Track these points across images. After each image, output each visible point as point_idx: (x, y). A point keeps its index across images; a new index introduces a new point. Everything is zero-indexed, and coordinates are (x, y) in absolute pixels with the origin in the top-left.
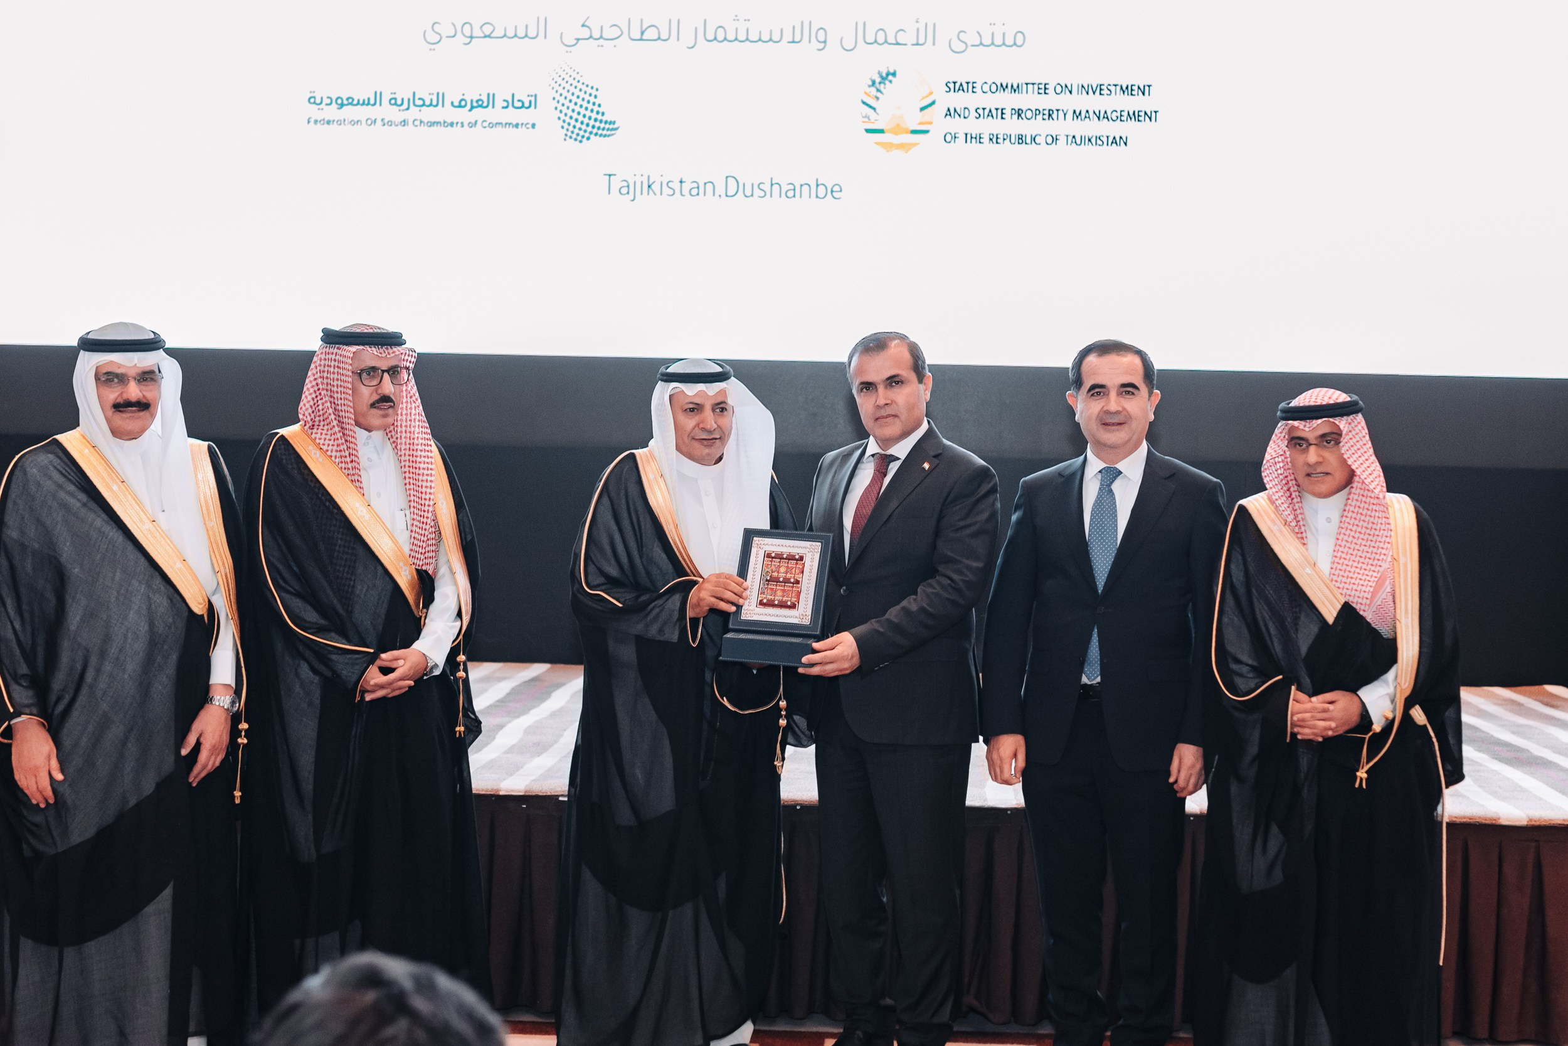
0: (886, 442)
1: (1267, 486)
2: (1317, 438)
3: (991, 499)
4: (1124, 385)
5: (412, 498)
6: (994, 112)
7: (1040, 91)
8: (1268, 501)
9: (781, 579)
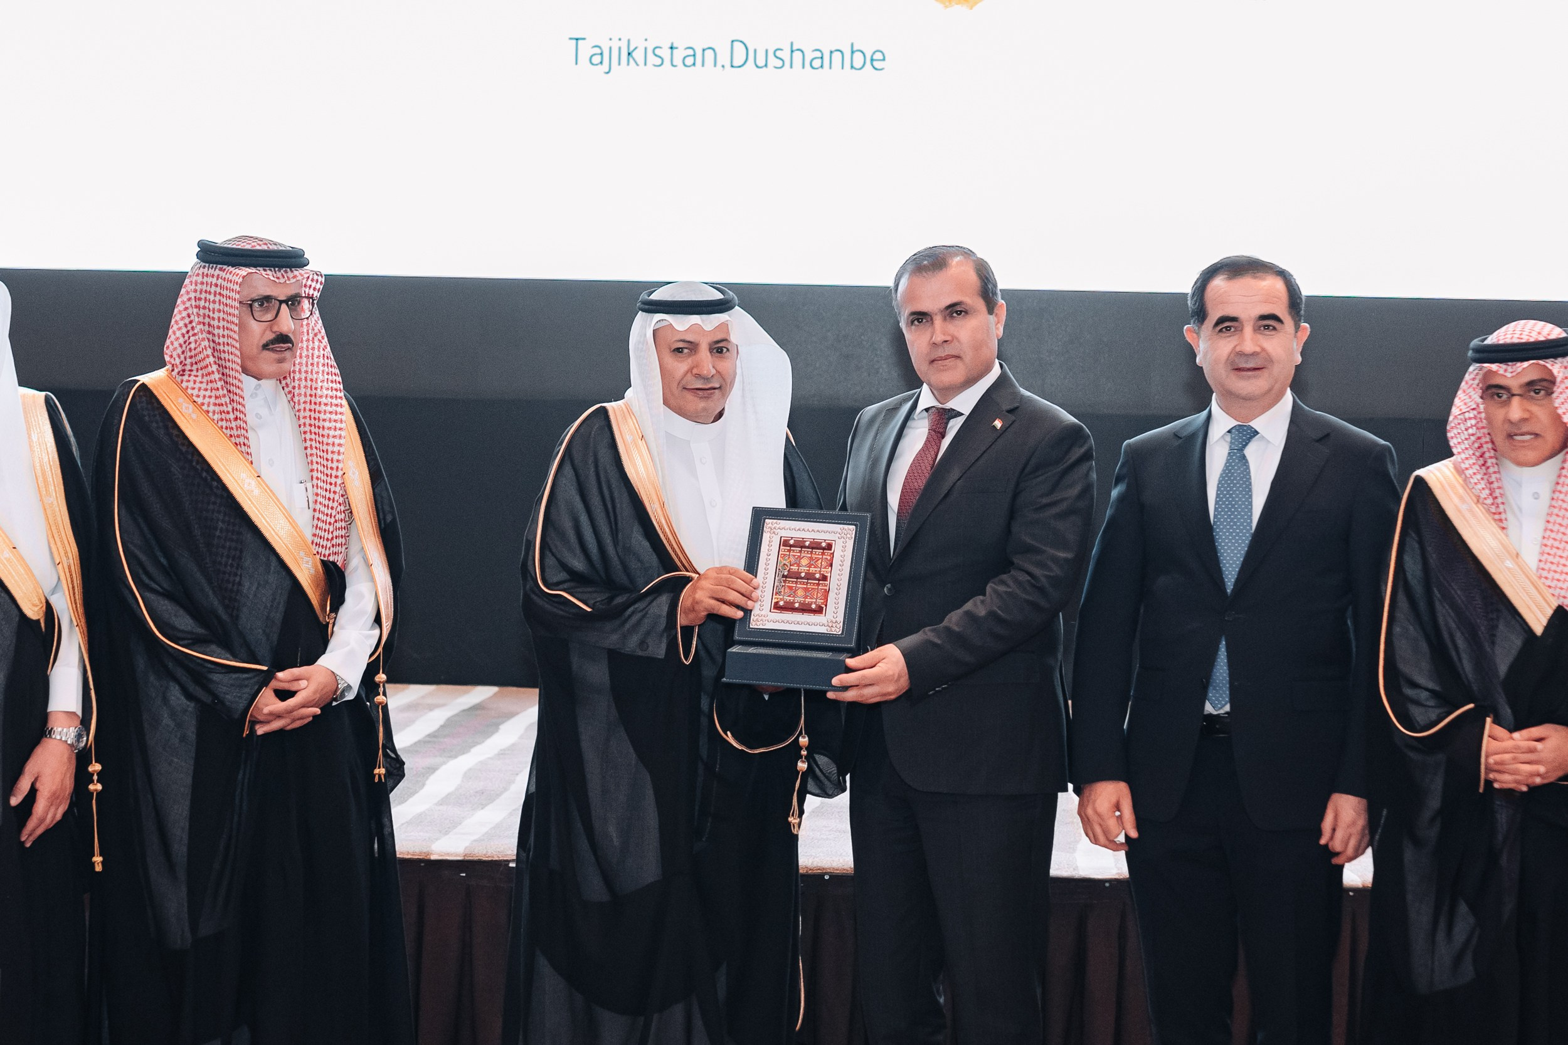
0: (944, 392)
1: (1455, 451)
2: (1521, 386)
3: (1084, 468)
4: (1263, 317)
5: (315, 466)
8: (1453, 470)
9: (803, 575)
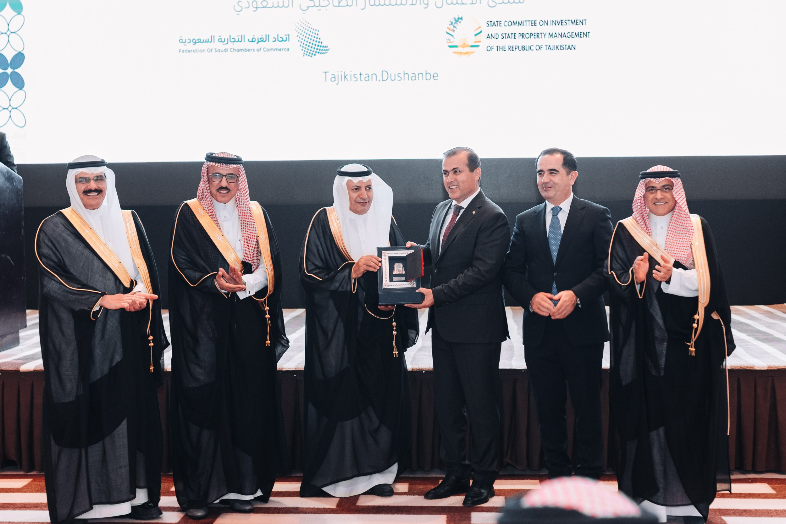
1: (634, 213)
2: (661, 187)
4: (550, 170)
8: (633, 220)
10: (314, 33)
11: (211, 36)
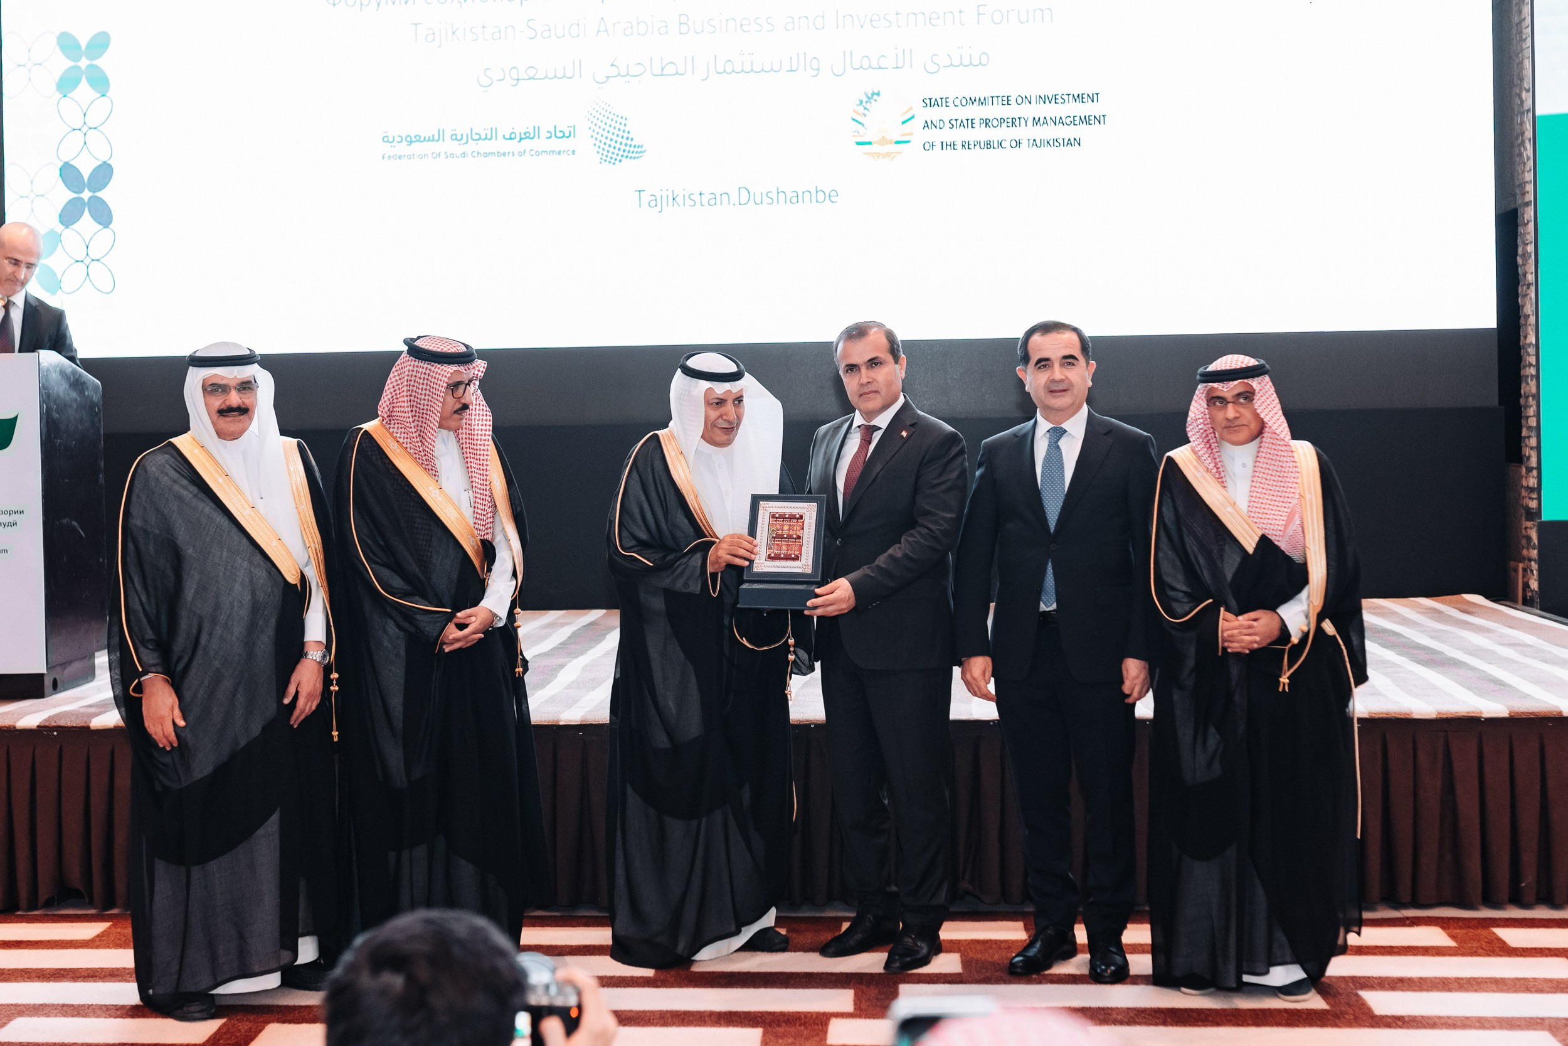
0: (869, 415)
2: (1233, 396)
3: (960, 460)
4: (1065, 357)
6: (965, 122)
7: (1004, 103)
8: (1191, 452)
9: (785, 536)
10: (618, 122)
11: (439, 130)
